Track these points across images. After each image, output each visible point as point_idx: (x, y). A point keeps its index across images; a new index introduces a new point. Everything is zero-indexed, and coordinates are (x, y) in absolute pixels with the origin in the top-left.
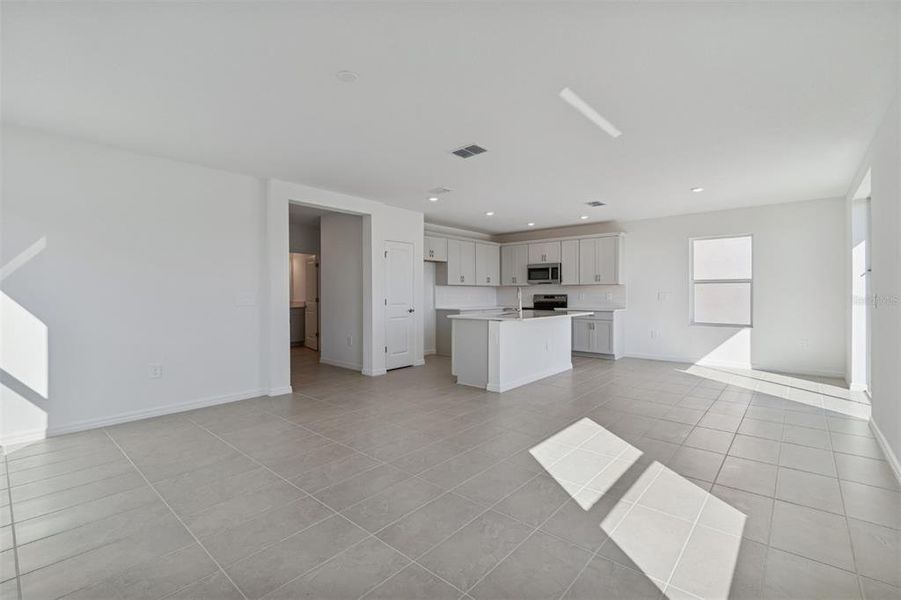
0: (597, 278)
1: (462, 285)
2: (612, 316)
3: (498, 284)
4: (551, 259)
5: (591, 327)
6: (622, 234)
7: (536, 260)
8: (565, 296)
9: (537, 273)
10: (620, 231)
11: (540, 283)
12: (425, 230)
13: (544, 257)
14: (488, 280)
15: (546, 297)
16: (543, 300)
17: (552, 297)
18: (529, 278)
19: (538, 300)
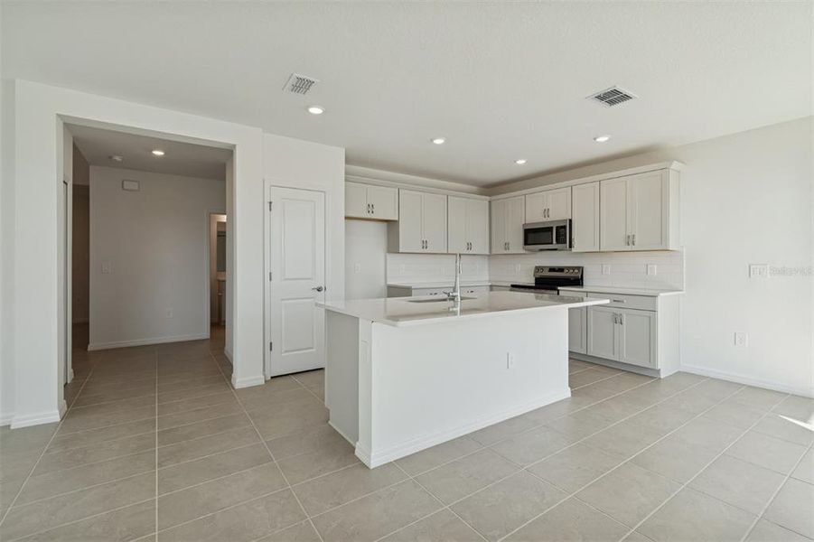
0: (630, 240)
1: (425, 251)
2: (655, 304)
3: (487, 253)
4: (557, 215)
5: (617, 320)
6: (675, 165)
7: (536, 218)
8: (581, 269)
9: (536, 236)
10: (671, 160)
11: (541, 250)
12: (346, 173)
13: (546, 212)
14: (469, 246)
15: (552, 269)
16: (547, 274)
17: (561, 270)
18: (526, 243)
19: (540, 274)
